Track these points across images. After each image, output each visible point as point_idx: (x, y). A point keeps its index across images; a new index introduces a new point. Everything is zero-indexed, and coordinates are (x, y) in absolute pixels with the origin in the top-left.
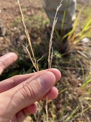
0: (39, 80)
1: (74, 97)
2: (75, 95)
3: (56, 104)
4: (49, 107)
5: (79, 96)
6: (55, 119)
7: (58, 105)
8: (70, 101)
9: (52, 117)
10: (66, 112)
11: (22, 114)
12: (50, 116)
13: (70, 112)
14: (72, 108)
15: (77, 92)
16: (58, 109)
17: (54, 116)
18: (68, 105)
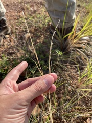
0: (44, 81)
1: (72, 88)
2: (73, 87)
3: (57, 94)
4: (52, 96)
5: (77, 88)
6: (57, 106)
7: (59, 95)
8: (69, 92)
9: (54, 104)
10: (66, 101)
11: (34, 103)
12: (53, 104)
13: (69, 100)
14: (71, 97)
15: (75, 84)
16: (59, 98)
17: (56, 104)
18: (68, 95)
